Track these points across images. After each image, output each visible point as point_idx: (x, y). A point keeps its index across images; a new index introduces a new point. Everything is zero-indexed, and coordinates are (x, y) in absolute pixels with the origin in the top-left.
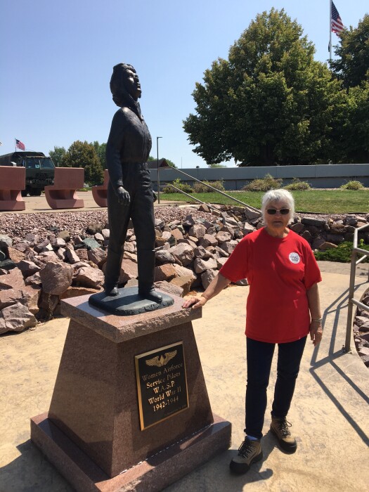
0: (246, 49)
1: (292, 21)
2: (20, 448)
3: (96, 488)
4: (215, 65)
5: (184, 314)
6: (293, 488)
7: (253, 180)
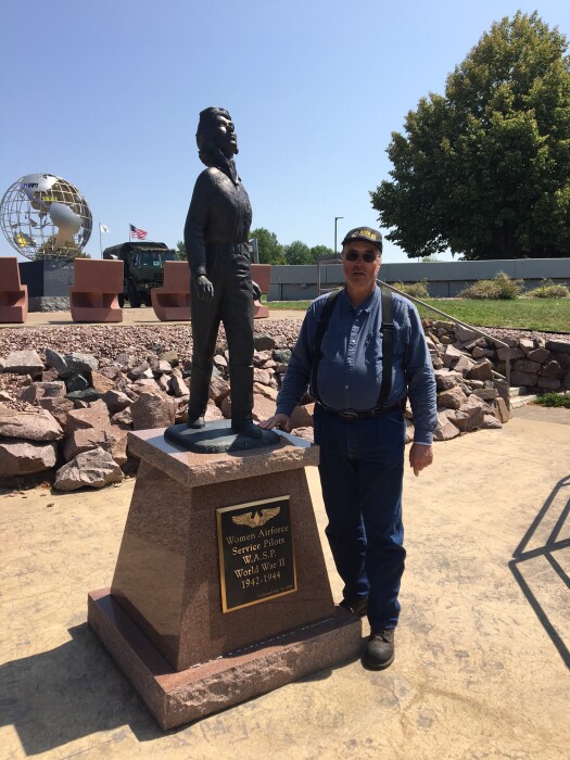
0: (473, 77)
1: (551, 30)
2: (72, 631)
3: (155, 682)
4: (422, 103)
5: (291, 456)
6: (439, 714)
7: (476, 281)
